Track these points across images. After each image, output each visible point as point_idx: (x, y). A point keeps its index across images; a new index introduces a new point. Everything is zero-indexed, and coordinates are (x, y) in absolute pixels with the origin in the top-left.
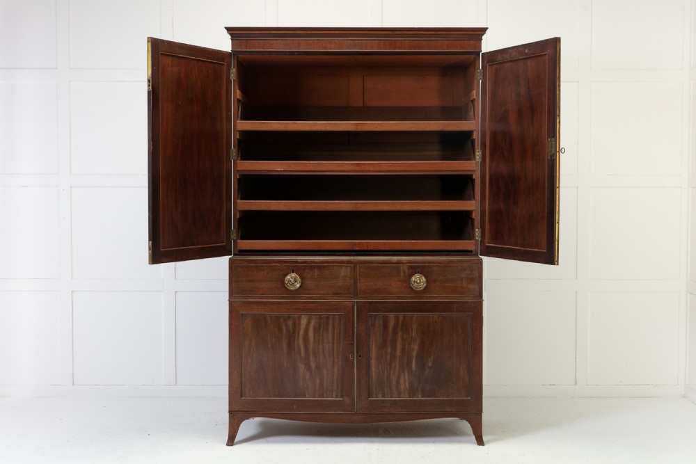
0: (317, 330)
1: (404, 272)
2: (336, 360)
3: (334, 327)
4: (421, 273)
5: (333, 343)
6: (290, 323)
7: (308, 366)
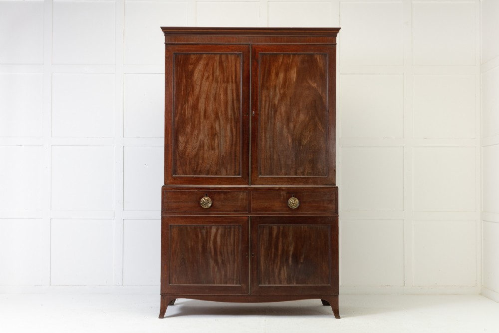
0: (223, 236)
1: (284, 196)
2: (236, 258)
3: (234, 235)
4: (296, 196)
5: (234, 246)
6: (204, 231)
7: (216, 262)
